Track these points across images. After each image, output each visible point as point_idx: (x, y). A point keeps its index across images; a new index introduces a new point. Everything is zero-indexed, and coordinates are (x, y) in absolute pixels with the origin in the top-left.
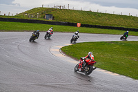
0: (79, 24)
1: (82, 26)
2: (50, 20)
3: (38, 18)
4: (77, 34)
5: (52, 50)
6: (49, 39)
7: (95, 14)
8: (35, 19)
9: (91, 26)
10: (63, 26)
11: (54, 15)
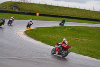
0: (38, 14)
1: (40, 15)
2: (17, 10)
3: (8, 9)
4: (31, 21)
5: (18, 33)
6: (11, 25)
7: (50, 6)
8: (6, 10)
9: (47, 15)
10: (26, 15)
11: (20, 7)
